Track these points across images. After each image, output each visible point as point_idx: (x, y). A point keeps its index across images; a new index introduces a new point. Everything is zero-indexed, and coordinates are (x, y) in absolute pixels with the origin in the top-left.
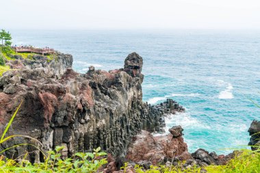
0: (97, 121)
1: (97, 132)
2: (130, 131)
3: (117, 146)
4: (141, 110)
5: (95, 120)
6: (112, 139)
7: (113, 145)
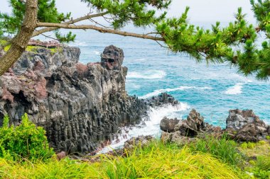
0: (50, 112)
1: (52, 123)
2: (101, 123)
3: (80, 138)
4: (121, 103)
5: (48, 111)
6: (72, 130)
7: (74, 136)
